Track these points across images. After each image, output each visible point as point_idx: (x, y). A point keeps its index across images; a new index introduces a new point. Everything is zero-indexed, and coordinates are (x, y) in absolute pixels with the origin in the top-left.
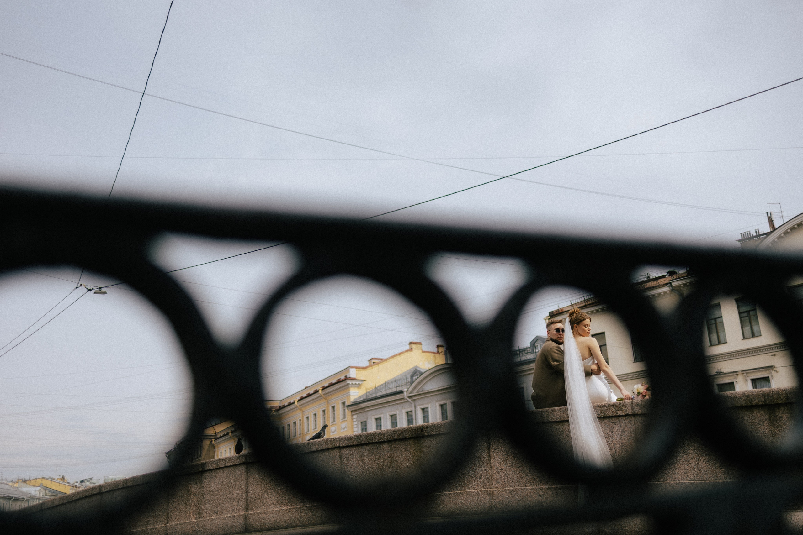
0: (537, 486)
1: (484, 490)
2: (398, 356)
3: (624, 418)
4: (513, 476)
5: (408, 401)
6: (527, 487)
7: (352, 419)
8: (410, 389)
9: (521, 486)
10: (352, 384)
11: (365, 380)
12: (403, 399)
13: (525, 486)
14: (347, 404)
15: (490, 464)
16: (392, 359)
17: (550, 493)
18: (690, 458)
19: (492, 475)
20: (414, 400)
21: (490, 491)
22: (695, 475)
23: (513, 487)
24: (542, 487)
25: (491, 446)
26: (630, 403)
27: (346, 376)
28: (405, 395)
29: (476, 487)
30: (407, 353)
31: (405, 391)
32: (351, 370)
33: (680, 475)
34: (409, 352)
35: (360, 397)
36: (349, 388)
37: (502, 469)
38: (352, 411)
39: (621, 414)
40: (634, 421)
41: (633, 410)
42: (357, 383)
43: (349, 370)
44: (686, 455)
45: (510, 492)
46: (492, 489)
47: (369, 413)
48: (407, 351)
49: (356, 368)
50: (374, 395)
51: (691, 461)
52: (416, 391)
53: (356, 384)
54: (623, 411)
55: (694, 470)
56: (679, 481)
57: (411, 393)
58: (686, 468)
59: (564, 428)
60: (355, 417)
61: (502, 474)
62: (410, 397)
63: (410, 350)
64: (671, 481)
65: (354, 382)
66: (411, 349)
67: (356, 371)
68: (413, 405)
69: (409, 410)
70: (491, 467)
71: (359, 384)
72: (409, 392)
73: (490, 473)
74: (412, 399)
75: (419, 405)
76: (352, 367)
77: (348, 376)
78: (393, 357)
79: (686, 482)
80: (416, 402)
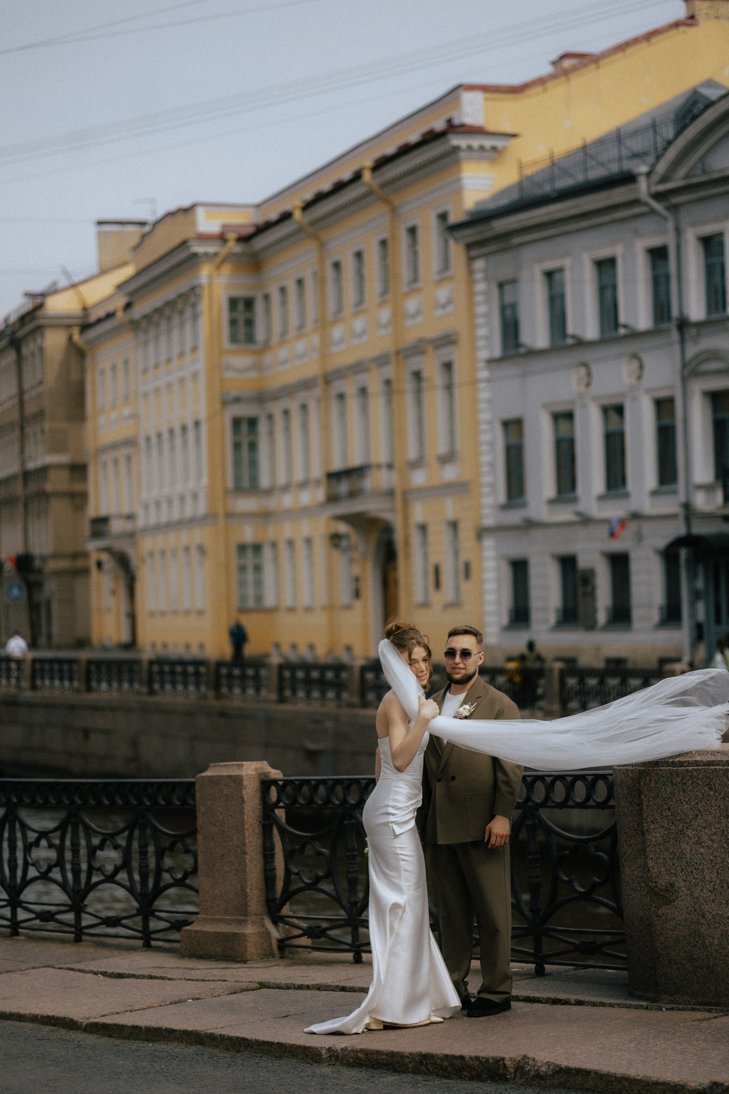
2: (644, 44)
5: (653, 211)
7: (470, 272)
8: (662, 167)
10: (470, 148)
11: (514, 136)
12: (636, 202)
14: (453, 219)
16: (620, 55)
20: (674, 208)
27: (449, 121)
28: (643, 185)
30: (674, 32)
31: (640, 174)
32: (467, 97)
34: (682, 29)
35: (503, 193)
36: (457, 163)
38: (469, 247)
42: (488, 143)
43: (458, 99)
47: (528, 253)
48: (676, 25)
49: (485, 89)
50: (547, 189)
52: (682, 172)
53: (482, 148)
57: (664, 179)
60: (479, 264)
62: (658, 196)
63: (689, 22)
65: (476, 142)
66: (692, 17)
67: (486, 99)
68: (670, 225)
69: (655, 242)
71: (494, 149)
72: (655, 178)
74: (666, 203)
75: (693, 225)
76: (471, 88)
77: (456, 122)
78: (622, 47)
80: (683, 212)
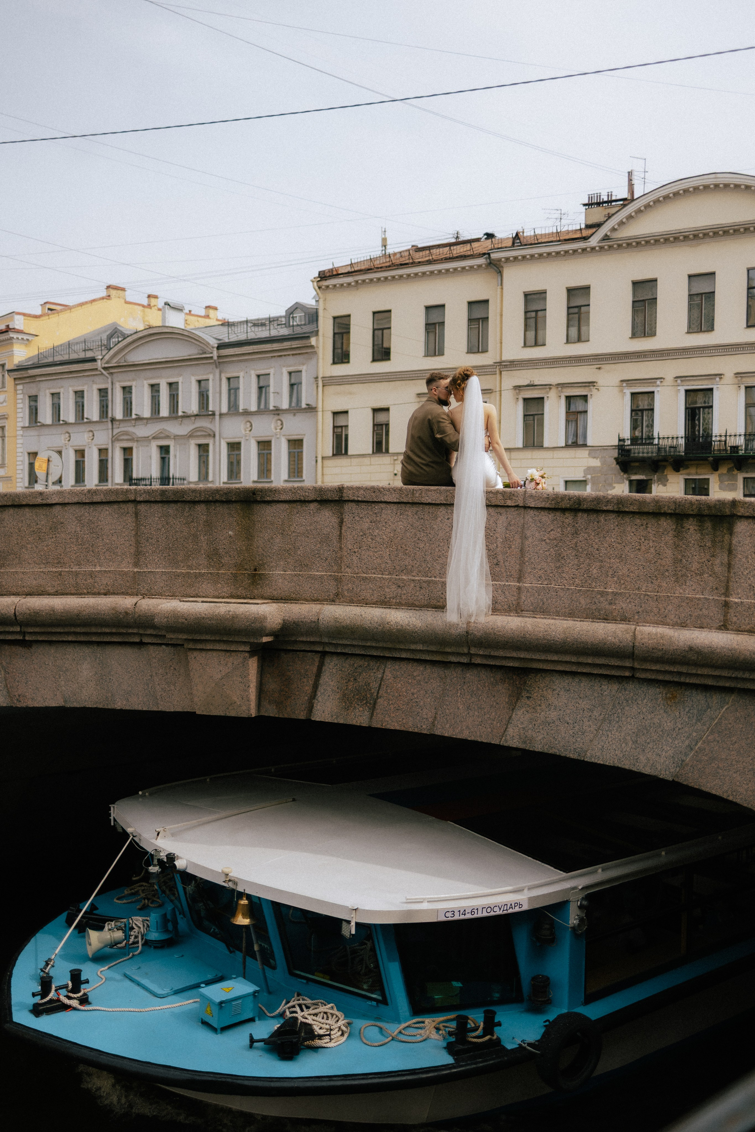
0: (396, 575)
1: (330, 574)
2: (89, 305)
3: (513, 509)
4: (369, 561)
5: (102, 374)
6: (384, 576)
7: (16, 390)
8: (107, 357)
9: (377, 573)
10: (18, 338)
11: (37, 336)
12: (97, 369)
13: (382, 574)
14: (7, 367)
15: (341, 544)
16: (80, 308)
17: (413, 585)
18: (581, 563)
19: (341, 558)
20: (111, 374)
21: (338, 576)
22: (583, 582)
23: (366, 573)
24: (403, 577)
25: (344, 524)
26: (523, 493)
27: (8, 326)
28: (99, 364)
29: (320, 569)
30: (102, 301)
31: (98, 359)
32: (17, 317)
33: (566, 580)
34: (105, 300)
35: (29, 359)
36: (12, 344)
37: (355, 552)
38: (15, 379)
39: (510, 505)
40: (524, 513)
41: (524, 502)
42: (25, 337)
43: (13, 317)
44: (577, 558)
45: (363, 580)
46: (340, 574)
47: (43, 385)
48: (103, 298)
49: (24, 315)
50: (50, 360)
51: (582, 566)
52: (115, 361)
53: (22, 339)
54: (513, 502)
55: (583, 576)
56: (565, 586)
57: (107, 363)
58: (574, 573)
59: (439, 513)
60: (20, 387)
61: (354, 558)
62: (105, 368)
63: (107, 298)
64: (556, 585)
65: (20, 336)
66: (109, 296)
67: (24, 319)
68: (110, 380)
69: (103, 386)
70: (341, 548)
71: (28, 340)
72: (104, 361)
73: (339, 555)
74: (108, 372)
75: (119, 381)
76: (19, 314)
77: (11, 327)
78: (81, 304)
79: (573, 588)
80: (115, 375)
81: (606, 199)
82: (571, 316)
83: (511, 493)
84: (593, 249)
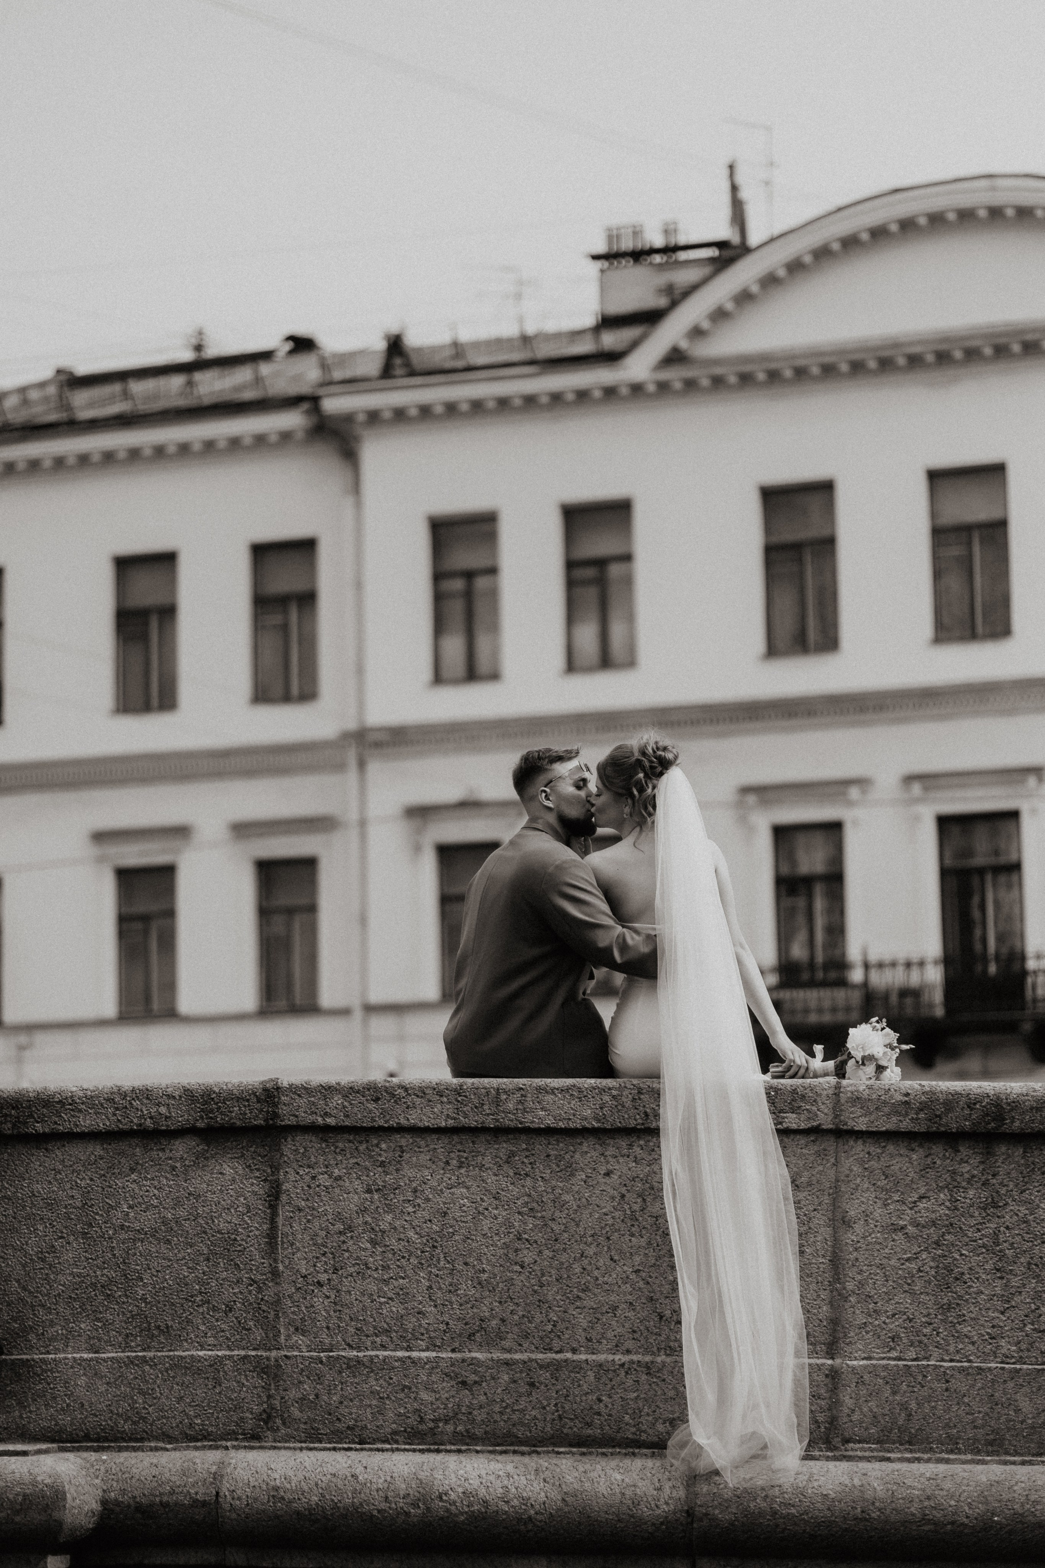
0: (453, 1351)
1: (243, 1353)
3: (803, 1140)
4: (364, 1309)
6: (415, 1354)
9: (392, 1346)
13: (409, 1349)
15: (275, 1261)
17: (506, 1377)
18: (1013, 1290)
19: (278, 1302)
21: (268, 1359)
22: (1024, 1346)
23: (359, 1349)
24: (474, 1355)
25: (284, 1198)
26: (831, 1092)
29: (211, 1341)
33: (973, 1343)
37: (320, 1284)
39: (794, 1126)
40: (837, 1152)
41: (836, 1116)
44: (1002, 1278)
45: (349, 1367)
46: (274, 1354)
51: (1017, 1299)
54: (803, 1117)
55: (1021, 1329)
56: (970, 1361)
58: (996, 1322)
59: (577, 1156)
61: (318, 1302)
64: (943, 1360)
70: (275, 1274)
73: (269, 1294)
79: (993, 1365)
81: (658, 241)
82: (578, 591)
83: (794, 1091)
84: (637, 389)
